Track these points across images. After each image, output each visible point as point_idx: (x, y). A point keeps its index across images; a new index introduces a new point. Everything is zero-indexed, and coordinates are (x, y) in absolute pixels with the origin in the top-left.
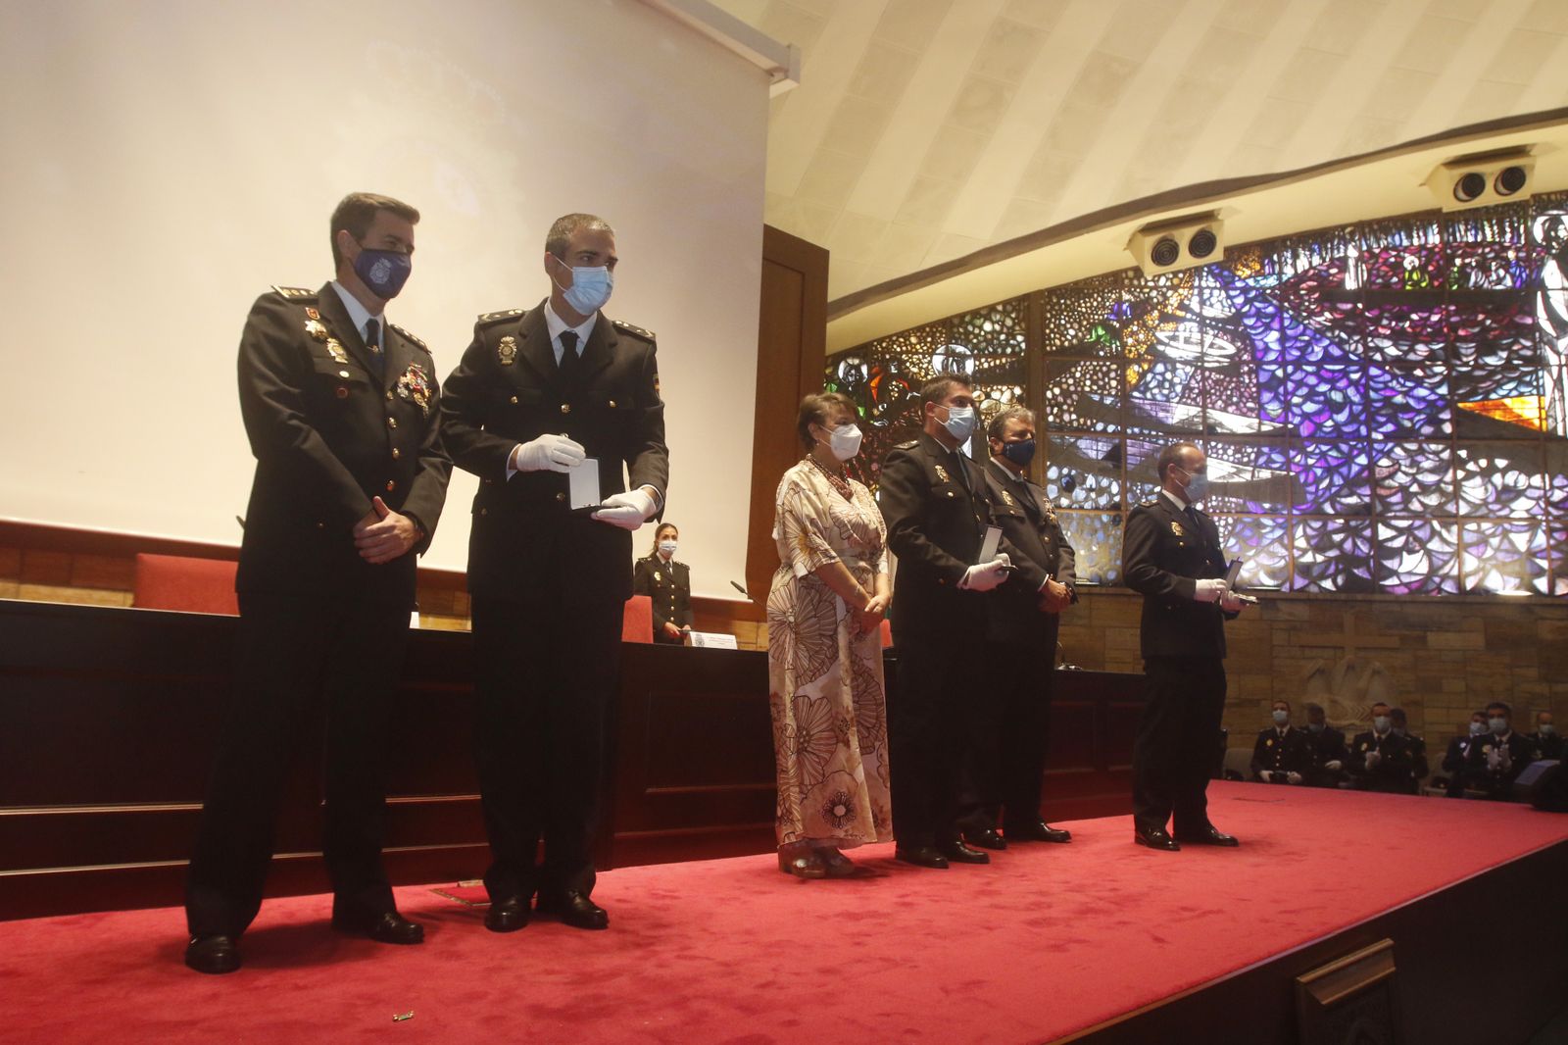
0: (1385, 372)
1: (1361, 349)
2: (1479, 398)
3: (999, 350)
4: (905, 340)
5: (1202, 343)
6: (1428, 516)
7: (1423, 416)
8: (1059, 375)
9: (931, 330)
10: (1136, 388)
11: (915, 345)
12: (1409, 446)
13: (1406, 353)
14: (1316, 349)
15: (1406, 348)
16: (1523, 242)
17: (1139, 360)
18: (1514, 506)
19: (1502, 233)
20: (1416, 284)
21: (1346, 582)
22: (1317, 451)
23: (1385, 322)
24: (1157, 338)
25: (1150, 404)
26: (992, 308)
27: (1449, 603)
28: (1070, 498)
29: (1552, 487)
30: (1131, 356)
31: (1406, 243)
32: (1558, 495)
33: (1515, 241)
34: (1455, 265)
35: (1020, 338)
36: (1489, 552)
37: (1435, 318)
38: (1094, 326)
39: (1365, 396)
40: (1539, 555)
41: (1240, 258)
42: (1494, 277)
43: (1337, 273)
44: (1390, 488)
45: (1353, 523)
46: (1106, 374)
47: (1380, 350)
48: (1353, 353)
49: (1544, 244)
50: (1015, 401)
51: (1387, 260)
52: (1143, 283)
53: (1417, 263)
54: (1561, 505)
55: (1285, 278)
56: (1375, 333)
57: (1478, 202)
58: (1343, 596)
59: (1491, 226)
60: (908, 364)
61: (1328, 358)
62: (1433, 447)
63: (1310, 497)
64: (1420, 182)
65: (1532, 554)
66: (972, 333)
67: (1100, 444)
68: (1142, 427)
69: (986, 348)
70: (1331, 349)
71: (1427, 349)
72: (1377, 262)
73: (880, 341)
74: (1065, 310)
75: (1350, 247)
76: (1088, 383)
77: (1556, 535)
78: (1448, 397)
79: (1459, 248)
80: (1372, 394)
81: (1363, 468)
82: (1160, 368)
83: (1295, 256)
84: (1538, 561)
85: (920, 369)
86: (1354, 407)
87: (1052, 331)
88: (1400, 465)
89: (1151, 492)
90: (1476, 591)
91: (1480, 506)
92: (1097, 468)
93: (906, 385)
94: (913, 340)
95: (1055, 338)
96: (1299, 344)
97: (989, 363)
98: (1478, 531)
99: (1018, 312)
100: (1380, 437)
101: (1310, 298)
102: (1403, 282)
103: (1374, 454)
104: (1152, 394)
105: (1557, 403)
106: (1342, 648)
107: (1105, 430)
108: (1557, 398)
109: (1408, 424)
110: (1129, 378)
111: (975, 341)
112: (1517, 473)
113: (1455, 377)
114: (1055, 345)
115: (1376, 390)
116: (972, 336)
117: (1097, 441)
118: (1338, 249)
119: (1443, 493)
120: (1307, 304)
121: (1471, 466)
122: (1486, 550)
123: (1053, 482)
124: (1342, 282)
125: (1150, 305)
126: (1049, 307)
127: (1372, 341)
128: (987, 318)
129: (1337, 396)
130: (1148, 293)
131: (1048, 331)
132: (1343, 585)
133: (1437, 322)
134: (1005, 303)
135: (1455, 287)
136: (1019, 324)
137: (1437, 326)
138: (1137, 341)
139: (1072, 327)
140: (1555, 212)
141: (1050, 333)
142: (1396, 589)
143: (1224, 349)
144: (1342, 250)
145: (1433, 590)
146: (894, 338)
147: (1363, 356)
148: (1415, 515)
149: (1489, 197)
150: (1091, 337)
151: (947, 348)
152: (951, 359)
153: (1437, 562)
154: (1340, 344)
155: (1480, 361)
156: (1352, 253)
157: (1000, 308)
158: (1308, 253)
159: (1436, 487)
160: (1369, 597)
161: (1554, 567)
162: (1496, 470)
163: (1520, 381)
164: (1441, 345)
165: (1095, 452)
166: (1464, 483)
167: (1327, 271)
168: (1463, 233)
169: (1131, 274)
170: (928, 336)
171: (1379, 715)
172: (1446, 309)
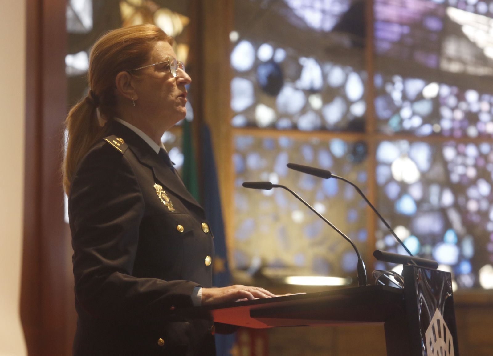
28: (272, 105)
89: (420, 97)
123: (244, 75)
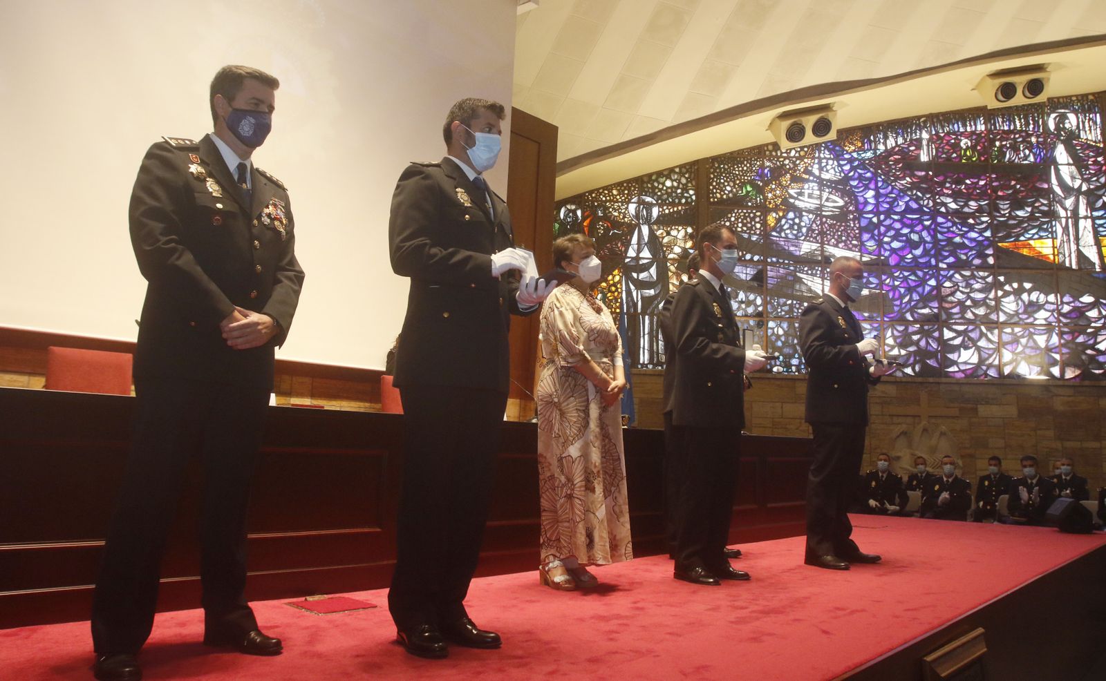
0: (949, 220)
1: (931, 204)
2: (1012, 239)
3: (677, 201)
4: (609, 192)
5: (820, 198)
6: (978, 322)
7: (974, 252)
8: (719, 219)
9: (628, 185)
10: (774, 229)
11: (616, 196)
12: (964, 273)
13: (962, 207)
14: (901, 203)
15: (962, 204)
16: (1041, 131)
17: (776, 209)
18: (1036, 316)
19: (1027, 124)
20: (969, 158)
21: (921, 369)
22: (901, 276)
23: (948, 185)
24: (789, 194)
25: (784, 241)
26: (671, 170)
27: (993, 384)
29: (1062, 303)
30: (771, 206)
31: (962, 130)
32: (1066, 309)
33: (1036, 130)
34: (995, 146)
35: (691, 192)
36: (1020, 349)
37: (982, 183)
38: (743, 184)
39: (934, 237)
40: (1053, 351)
41: (847, 137)
42: (1022, 155)
43: (914, 150)
44: (952, 302)
45: (926, 327)
46: (753, 219)
47: (945, 204)
48: (926, 206)
49: (1056, 132)
50: (687, 237)
51: (949, 141)
52: (779, 154)
53: (969, 144)
54: (1068, 316)
55: (878, 152)
56: (941, 192)
57: (1013, 102)
58: (920, 379)
59: (1020, 120)
60: (611, 210)
61: (908, 210)
62: (981, 274)
63: (896, 309)
64: (973, 87)
65: (1049, 349)
66: (657, 187)
67: (748, 269)
68: (778, 257)
69: (667, 199)
70: (910, 203)
71: (976, 204)
72: (942, 143)
73: (591, 192)
74: (724, 172)
75: (924, 132)
76: (740, 225)
77: (1065, 336)
78: (991, 239)
79: (999, 134)
80: (939, 236)
81: (933, 288)
82: (791, 215)
83: (886, 138)
84: (1053, 355)
85: (620, 213)
86: (927, 245)
87: (714, 187)
88: (959, 286)
89: (785, 304)
90: (1011, 376)
91: (1013, 315)
92: (747, 286)
93: (609, 224)
94: (615, 192)
95: (716, 192)
96: (888, 200)
97: (669, 210)
98: (1012, 333)
99: (691, 173)
100: (945, 266)
101: (896, 167)
102: (960, 157)
103: (941, 278)
104: (785, 234)
105: (1065, 243)
106: (919, 416)
107: (752, 259)
108: (1065, 240)
109: (964, 257)
110: (769, 222)
111: (659, 193)
112: (1038, 293)
113: (997, 224)
114: (716, 197)
115: (942, 233)
116: (657, 190)
117: (747, 267)
118: (916, 133)
119: (988, 306)
120: (894, 171)
121: (1007, 288)
122: (1017, 347)
124: (918, 156)
125: (784, 170)
126: (712, 170)
127: (939, 198)
128: (668, 177)
129: (915, 237)
130: (783, 161)
131: (711, 187)
132: (919, 372)
133: (983, 185)
134: (681, 167)
135: (996, 162)
136: (691, 182)
137: (984, 189)
138: (775, 195)
139: (728, 185)
140: (1063, 111)
141: (713, 189)
142: (956, 374)
143: (836, 202)
144: (918, 134)
145: (981, 375)
146: (601, 191)
147: (932, 209)
148: (969, 322)
149: (1019, 99)
150: (742, 193)
151: (639, 199)
152: (642, 206)
153: (984, 356)
154: (917, 200)
155: (1013, 214)
156: (925, 136)
157: (677, 170)
158: (894, 135)
159: (983, 303)
160: (937, 380)
161: (1064, 359)
162: (1024, 290)
163: (1040, 228)
164: (986, 202)
165: (745, 275)
166: (1002, 299)
167: (907, 148)
168: (1001, 123)
169: (770, 147)
170: (625, 189)
171: (946, 464)
172: (989, 177)
